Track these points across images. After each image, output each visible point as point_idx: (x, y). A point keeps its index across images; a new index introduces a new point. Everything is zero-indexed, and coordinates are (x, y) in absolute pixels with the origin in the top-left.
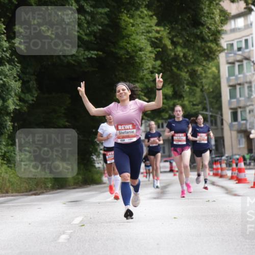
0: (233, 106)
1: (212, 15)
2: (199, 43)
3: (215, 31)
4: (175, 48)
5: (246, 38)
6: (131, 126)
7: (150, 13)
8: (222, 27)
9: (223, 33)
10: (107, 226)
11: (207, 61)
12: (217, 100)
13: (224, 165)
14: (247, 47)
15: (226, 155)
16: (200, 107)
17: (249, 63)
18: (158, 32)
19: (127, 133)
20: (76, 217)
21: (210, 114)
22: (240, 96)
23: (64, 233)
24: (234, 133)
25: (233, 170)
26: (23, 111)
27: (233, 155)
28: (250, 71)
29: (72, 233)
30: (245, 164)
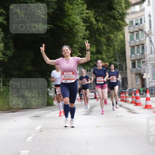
0: (133, 59)
1: (120, 4)
2: (112, 21)
3: (122, 13)
4: (98, 23)
5: (141, 17)
6: (71, 73)
7: (83, 2)
8: (126, 10)
9: (127, 14)
10: (56, 131)
11: (117, 32)
12: (123, 55)
13: (127, 95)
14: (141, 23)
15: (129, 89)
16: (113, 59)
17: (143, 32)
18: (87, 13)
19: (69, 77)
20: (38, 126)
21: (119, 63)
22: (137, 53)
23: (30, 136)
24: (134, 75)
25: (133, 97)
26: (5, 61)
27: (133, 89)
28: (144, 38)
29: (35, 136)
30: (140, 94)
